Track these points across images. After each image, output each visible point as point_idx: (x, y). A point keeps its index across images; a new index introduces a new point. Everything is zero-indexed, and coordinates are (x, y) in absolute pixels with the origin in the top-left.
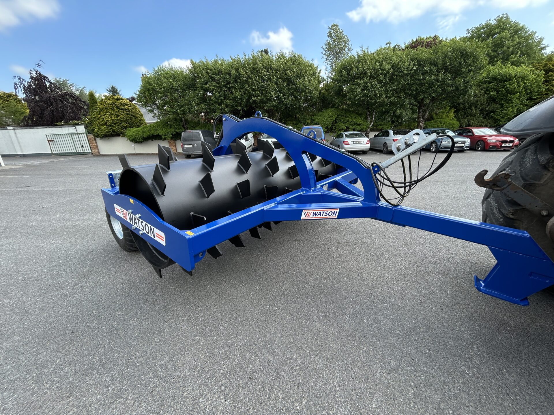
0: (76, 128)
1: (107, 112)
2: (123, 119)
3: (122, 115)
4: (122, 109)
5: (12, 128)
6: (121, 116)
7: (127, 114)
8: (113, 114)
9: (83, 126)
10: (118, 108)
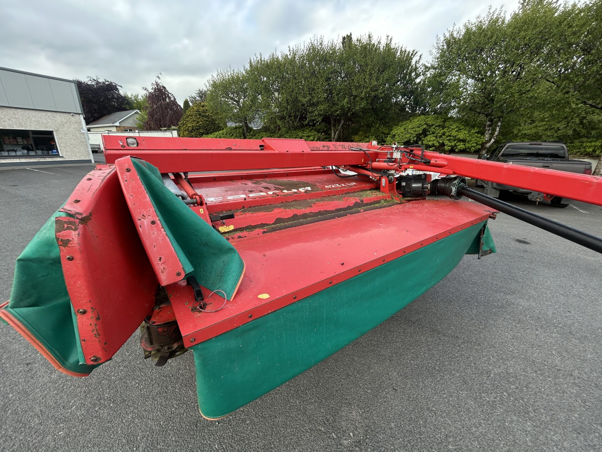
0: (172, 133)
1: (191, 119)
2: (201, 126)
3: (201, 121)
4: (203, 116)
5: (137, 131)
6: (201, 123)
7: (206, 121)
8: (195, 121)
9: (176, 131)
10: (200, 114)
